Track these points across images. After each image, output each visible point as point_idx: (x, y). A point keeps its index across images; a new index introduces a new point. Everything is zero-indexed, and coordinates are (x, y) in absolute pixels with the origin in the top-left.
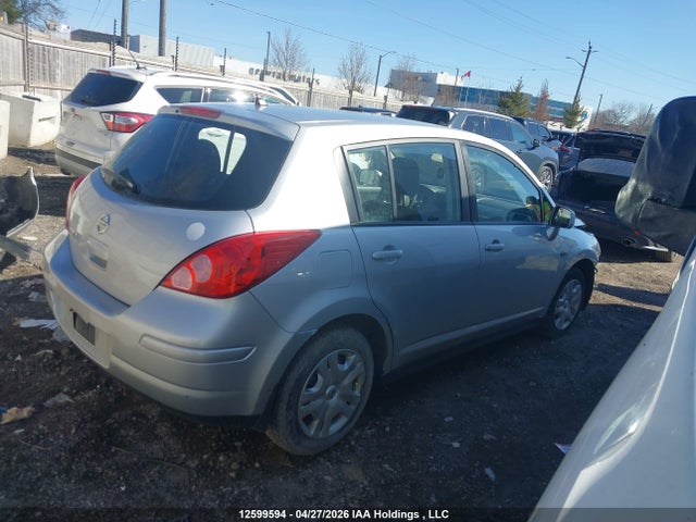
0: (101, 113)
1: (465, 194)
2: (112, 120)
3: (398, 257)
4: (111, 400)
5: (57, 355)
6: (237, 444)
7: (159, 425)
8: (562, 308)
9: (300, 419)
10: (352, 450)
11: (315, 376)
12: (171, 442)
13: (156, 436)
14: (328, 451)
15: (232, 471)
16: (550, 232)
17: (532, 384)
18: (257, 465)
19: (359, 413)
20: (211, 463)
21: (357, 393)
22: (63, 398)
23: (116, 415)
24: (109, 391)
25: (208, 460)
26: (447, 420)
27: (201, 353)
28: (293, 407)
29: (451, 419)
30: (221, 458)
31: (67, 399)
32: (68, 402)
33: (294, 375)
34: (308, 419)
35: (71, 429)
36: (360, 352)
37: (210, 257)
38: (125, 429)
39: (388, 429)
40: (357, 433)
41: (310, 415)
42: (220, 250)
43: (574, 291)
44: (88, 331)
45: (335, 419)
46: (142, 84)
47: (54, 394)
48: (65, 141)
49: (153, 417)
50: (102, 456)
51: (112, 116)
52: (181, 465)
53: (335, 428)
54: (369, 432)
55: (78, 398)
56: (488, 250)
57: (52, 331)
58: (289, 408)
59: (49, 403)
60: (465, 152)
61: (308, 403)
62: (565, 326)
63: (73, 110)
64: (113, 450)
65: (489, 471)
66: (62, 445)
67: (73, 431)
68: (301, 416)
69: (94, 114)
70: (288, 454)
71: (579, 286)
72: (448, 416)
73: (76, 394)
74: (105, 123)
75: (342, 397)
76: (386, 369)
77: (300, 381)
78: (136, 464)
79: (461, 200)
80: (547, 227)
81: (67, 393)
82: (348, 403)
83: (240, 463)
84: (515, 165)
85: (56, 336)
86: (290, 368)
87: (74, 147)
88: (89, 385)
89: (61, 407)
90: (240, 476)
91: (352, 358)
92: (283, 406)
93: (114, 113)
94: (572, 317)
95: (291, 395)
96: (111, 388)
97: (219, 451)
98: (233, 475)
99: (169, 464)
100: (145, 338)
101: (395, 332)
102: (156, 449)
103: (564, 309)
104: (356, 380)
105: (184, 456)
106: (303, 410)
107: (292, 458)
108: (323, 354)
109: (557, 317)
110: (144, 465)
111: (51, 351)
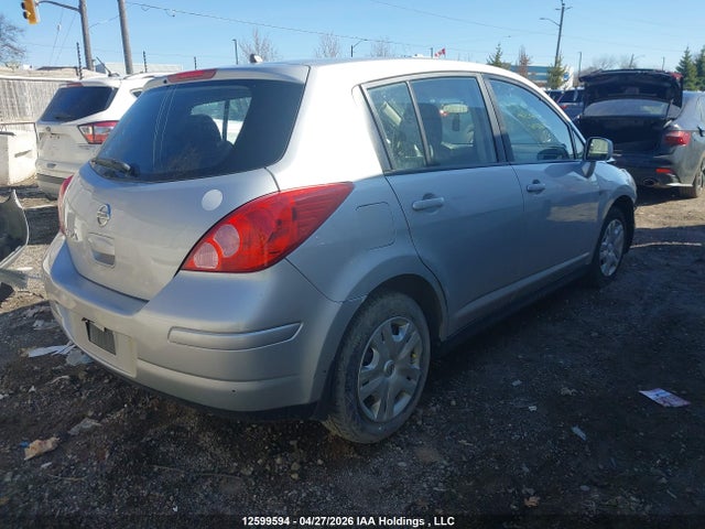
0: (79, 126)
1: (497, 132)
2: (91, 132)
3: (440, 206)
4: (143, 417)
5: (74, 380)
6: (291, 443)
7: (200, 436)
8: (605, 253)
9: (361, 402)
10: (420, 431)
11: (370, 351)
12: (218, 452)
13: (200, 449)
14: (394, 435)
15: (293, 472)
16: (585, 169)
17: (594, 334)
18: (320, 462)
19: (421, 389)
20: (268, 468)
21: (416, 366)
22: (88, 424)
23: (151, 432)
24: (138, 408)
25: (264, 465)
26: (514, 384)
27: (242, 338)
28: (351, 388)
29: (519, 382)
30: (278, 461)
31: (94, 423)
32: (96, 428)
33: (348, 352)
34: (370, 401)
35: (104, 454)
36: (413, 319)
37: (235, 226)
38: (164, 446)
39: (454, 403)
40: (421, 412)
41: (370, 396)
42: (244, 216)
43: (616, 232)
44: (106, 339)
45: (397, 398)
46: (117, 89)
47: (77, 420)
48: (45, 164)
49: (192, 428)
50: (145, 478)
51: (90, 128)
52: (235, 474)
53: (399, 407)
54: (434, 409)
55: (106, 420)
56: (530, 191)
57: (65, 356)
58: (348, 390)
59: (74, 430)
60: (489, 86)
61: (367, 382)
62: (611, 272)
63: (49, 129)
64: (156, 469)
65: (576, 430)
66: (97, 473)
67: (107, 456)
68: (361, 399)
69: (71, 129)
70: (352, 444)
71: (621, 226)
72: (515, 379)
73: (103, 417)
74: (84, 136)
75: (401, 372)
76: (443, 336)
77: (355, 358)
78: (184, 480)
79: (494, 138)
80: (582, 164)
81: (92, 417)
82: (409, 379)
83: (301, 463)
84: (540, 98)
85: (69, 361)
86: (343, 344)
87: (56, 168)
88: (115, 406)
89: (89, 433)
90: (303, 476)
91: (405, 327)
92: (341, 388)
93: (93, 124)
94: (617, 261)
95: (347, 375)
96: (140, 405)
97: (273, 454)
98: (295, 476)
99: (221, 475)
100: (174, 333)
101: (447, 292)
102: (203, 461)
103: (608, 254)
104: (412, 352)
105: (235, 464)
106: (363, 391)
107: (357, 447)
108: (375, 324)
109: (602, 263)
110: (193, 481)
111: (66, 377)
